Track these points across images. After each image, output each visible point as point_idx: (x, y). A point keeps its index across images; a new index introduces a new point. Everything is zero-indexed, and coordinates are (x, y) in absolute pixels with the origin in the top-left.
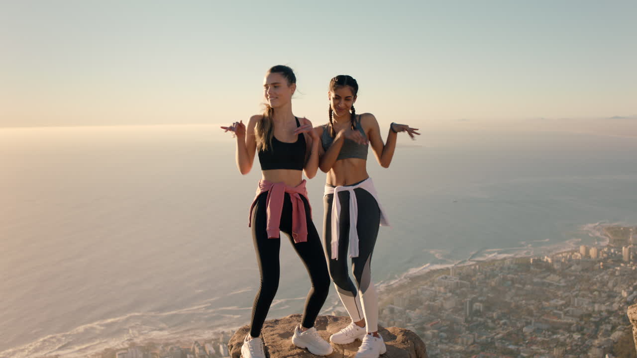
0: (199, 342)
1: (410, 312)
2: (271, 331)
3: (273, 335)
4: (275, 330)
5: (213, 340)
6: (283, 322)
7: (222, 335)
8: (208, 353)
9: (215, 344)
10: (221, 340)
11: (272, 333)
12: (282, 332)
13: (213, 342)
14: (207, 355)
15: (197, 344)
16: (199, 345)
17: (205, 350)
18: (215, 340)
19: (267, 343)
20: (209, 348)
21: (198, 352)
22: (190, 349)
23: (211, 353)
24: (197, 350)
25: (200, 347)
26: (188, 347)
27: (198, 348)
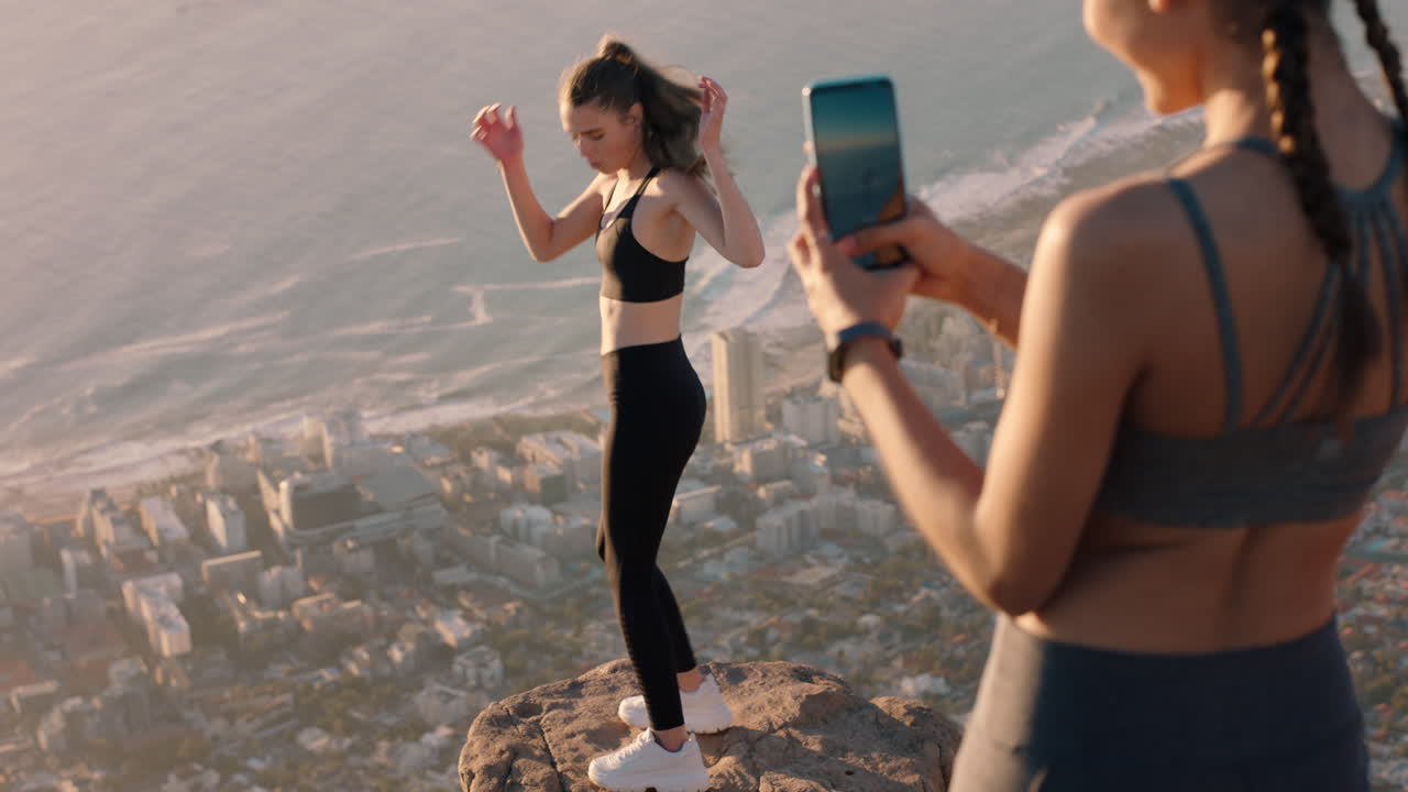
0: (110, 494)
2: (568, 721)
3: (573, 735)
4: (576, 717)
5: (173, 480)
6: (591, 689)
7: (216, 459)
8: (154, 535)
9: (185, 493)
10: (211, 480)
11: (568, 729)
12: (595, 725)
13: (174, 490)
14: (152, 547)
15: (100, 505)
16: (111, 507)
17: (140, 531)
18: (185, 480)
19: (563, 762)
20: (160, 519)
21: (112, 539)
22: (71, 524)
23: (171, 537)
24: (105, 530)
25: (118, 515)
26: (60, 518)
27: (107, 518)
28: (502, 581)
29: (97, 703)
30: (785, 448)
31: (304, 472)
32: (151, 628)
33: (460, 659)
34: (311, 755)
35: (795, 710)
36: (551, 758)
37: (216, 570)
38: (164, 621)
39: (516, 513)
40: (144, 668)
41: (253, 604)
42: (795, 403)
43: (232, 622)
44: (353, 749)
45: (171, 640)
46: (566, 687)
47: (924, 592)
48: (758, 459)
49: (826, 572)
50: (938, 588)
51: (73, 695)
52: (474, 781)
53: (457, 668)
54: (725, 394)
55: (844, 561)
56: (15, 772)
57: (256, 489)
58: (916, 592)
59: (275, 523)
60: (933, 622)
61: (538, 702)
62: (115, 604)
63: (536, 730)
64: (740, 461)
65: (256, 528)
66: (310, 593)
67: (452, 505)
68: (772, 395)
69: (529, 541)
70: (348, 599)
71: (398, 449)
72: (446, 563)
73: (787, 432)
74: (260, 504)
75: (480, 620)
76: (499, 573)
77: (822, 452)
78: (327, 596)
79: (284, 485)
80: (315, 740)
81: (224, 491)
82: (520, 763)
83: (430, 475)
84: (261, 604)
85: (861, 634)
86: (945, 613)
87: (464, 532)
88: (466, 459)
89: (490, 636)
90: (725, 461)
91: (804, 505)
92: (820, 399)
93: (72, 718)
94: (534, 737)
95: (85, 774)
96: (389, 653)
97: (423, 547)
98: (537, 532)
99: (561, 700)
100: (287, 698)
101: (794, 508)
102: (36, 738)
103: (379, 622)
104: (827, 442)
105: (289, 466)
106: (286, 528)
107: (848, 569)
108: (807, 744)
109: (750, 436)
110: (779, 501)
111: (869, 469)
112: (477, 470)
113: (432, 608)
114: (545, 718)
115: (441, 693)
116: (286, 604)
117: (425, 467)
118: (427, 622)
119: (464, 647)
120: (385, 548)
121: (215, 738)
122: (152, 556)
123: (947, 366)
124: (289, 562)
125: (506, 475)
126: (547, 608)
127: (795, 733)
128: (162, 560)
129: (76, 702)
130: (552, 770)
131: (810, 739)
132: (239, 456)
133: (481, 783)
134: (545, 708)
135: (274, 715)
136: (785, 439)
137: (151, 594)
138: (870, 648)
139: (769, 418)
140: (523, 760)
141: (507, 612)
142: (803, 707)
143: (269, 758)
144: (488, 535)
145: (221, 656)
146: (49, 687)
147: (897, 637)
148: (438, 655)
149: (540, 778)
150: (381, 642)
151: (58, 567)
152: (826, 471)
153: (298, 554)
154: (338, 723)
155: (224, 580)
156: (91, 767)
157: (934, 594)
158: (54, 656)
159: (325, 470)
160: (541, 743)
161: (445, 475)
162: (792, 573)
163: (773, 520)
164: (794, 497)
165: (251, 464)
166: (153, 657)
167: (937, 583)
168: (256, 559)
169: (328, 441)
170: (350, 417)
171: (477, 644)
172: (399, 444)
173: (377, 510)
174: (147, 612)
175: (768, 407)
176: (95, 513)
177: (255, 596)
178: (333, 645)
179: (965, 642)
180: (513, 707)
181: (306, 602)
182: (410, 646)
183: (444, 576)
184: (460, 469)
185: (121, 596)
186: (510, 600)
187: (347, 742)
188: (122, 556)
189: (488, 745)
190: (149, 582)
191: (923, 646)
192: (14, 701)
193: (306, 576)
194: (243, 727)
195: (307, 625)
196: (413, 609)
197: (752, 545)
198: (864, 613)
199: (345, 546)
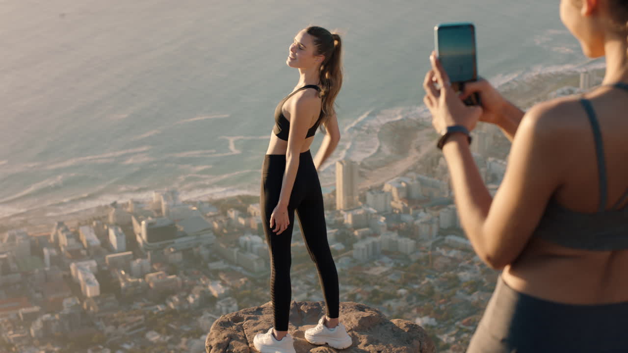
0: (66, 224)
1: (495, 161)
7: (114, 210)
8: (85, 243)
9: (99, 222)
10: (111, 219)
13: (94, 223)
14: (84, 248)
15: (61, 229)
16: (66, 230)
17: (79, 240)
18: (99, 219)
20: (88, 235)
21: (66, 244)
22: (48, 237)
23: (92, 244)
24: (63, 240)
25: (69, 233)
26: (44, 234)
27: (65, 235)
28: (239, 268)
29: (57, 317)
30: (367, 213)
31: (153, 217)
32: (82, 284)
33: (219, 303)
34: (152, 343)
35: (356, 323)
36: (247, 341)
37: (111, 260)
38: (88, 281)
39: (246, 238)
40: (79, 302)
41: (128, 276)
42: (372, 193)
43: (118, 283)
44: (170, 341)
45: (91, 290)
46: (255, 310)
47: (427, 279)
48: (355, 217)
49: (384, 269)
50: (433, 278)
51: (47, 313)
52: (212, 350)
53: (218, 307)
54: (341, 189)
55: (392, 265)
56: (20, 346)
57: (131, 224)
58: (424, 280)
59: (139, 239)
60: (431, 293)
61: (242, 316)
62: (66, 273)
63: (241, 329)
64: (347, 219)
65: (130, 241)
66: (153, 271)
67: (218, 234)
68: (362, 190)
69: (252, 251)
70: (171, 274)
71: (195, 208)
72: (215, 260)
73: (368, 206)
74: (132, 231)
75: (229, 286)
76: (238, 265)
77: (384, 216)
78: (161, 272)
79: (143, 223)
80: (154, 337)
81: (116, 225)
82: (233, 342)
83: (208, 220)
84: (131, 275)
85: (398, 297)
86: (437, 289)
87: (223, 246)
88: (225, 213)
89: (233, 293)
90: (341, 218)
91: (375, 239)
92: (383, 192)
93: (46, 323)
94: (240, 332)
95: (50, 348)
96: (188, 299)
97: (205, 252)
98: (256, 247)
99: (252, 316)
100: (142, 317)
101: (370, 241)
102: (29, 331)
103: (184, 284)
104: (386, 211)
105: (146, 214)
106: (143, 241)
107: (394, 269)
108: (361, 339)
109: (352, 208)
110: (364, 237)
111: (404, 224)
112: (229, 219)
113: (208, 280)
114: (245, 323)
115: (210, 317)
116: (143, 276)
117: (206, 216)
118: (205, 286)
119: (221, 297)
120: (187, 252)
121: (109, 335)
122: (83, 252)
123: (441, 180)
124: (145, 257)
125: (242, 221)
126: (259, 281)
127: (356, 333)
128: (88, 254)
129: (48, 316)
130: (247, 346)
131: (362, 336)
132: (124, 209)
133: (215, 351)
134: (245, 319)
135: (136, 325)
136: (367, 209)
137: (83, 270)
138: (402, 304)
139: (360, 200)
140: (234, 341)
141: (241, 282)
142: (360, 322)
143: (133, 344)
144: (233, 248)
145: (113, 298)
146: (36, 309)
147: (415, 299)
148: (209, 301)
149: (241, 349)
150: (184, 294)
151: (42, 255)
152: (385, 224)
153: (149, 254)
154: (164, 330)
155: (115, 264)
156: (53, 345)
157: (432, 281)
158: (38, 296)
159: (161, 216)
160: (243, 334)
161: (215, 220)
162: (368, 269)
163: (361, 245)
164: (370, 235)
165: (129, 213)
166: (82, 297)
167: (433, 276)
168: (130, 255)
169: (164, 204)
170: (174, 193)
171: (226, 296)
172: (195, 206)
173: (184, 235)
174: (80, 277)
175: (360, 195)
176: (59, 232)
177: (129, 271)
178: (163, 295)
179: (445, 303)
180: (231, 318)
181: (151, 275)
182: (197, 296)
183: (213, 266)
184: (222, 218)
185: (69, 269)
186: (243, 277)
187: (168, 338)
188: (70, 252)
189: (219, 334)
190: (82, 264)
191: (426, 304)
192: (21, 315)
193: (152, 263)
194: (122, 330)
195: (152, 285)
196: (199, 280)
197: (351, 256)
198: (400, 288)
199: (169, 250)
